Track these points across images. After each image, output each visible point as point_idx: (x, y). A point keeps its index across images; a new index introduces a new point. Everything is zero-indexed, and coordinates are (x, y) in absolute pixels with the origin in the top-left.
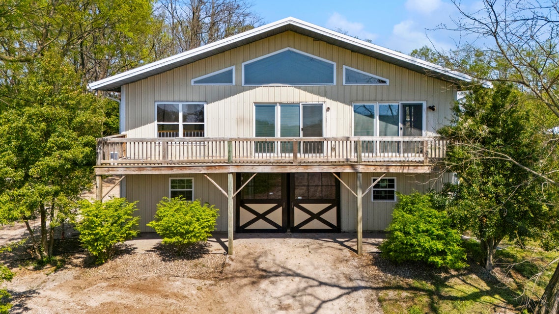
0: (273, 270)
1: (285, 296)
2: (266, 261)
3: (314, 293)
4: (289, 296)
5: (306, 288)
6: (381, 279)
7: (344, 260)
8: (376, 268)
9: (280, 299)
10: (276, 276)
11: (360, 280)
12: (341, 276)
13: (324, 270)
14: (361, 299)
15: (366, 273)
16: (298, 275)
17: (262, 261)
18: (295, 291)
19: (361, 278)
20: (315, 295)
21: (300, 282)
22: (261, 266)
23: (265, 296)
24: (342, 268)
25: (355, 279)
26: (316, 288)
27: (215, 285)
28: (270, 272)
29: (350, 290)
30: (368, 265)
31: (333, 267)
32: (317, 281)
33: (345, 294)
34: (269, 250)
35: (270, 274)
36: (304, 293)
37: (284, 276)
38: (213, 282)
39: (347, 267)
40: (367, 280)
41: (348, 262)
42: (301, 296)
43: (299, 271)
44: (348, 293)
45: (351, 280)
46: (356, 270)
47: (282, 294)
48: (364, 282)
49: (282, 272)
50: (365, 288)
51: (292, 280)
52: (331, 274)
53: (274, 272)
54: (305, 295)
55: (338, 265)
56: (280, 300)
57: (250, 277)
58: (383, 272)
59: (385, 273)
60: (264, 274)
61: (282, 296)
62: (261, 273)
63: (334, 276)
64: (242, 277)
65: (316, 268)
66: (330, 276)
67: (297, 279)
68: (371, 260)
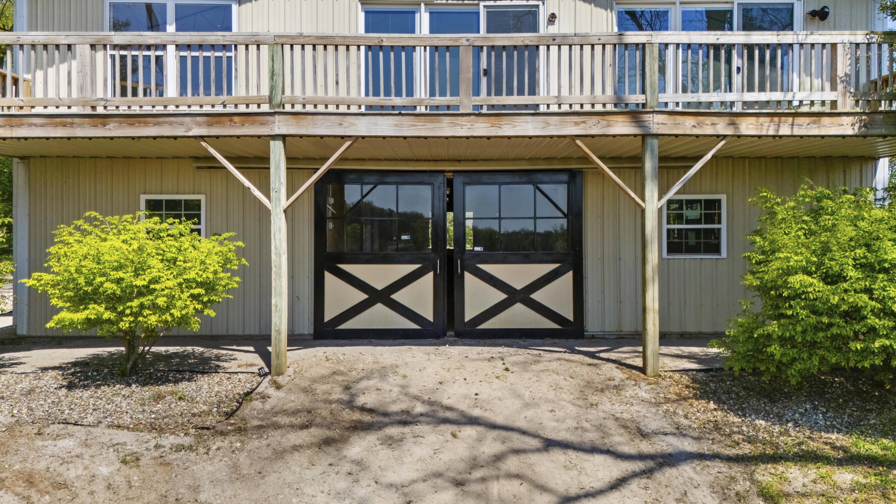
0: (395, 408)
1: (425, 481)
2: (378, 389)
3: (528, 472)
4: (439, 481)
5: (498, 458)
6: (739, 433)
7: (608, 387)
8: (712, 405)
9: (406, 490)
10: (405, 423)
11: (674, 434)
12: (610, 423)
13: (552, 411)
14: (696, 492)
15: (686, 417)
16: (473, 421)
17: (367, 388)
18: (461, 466)
19: (674, 431)
20: (534, 478)
21: (480, 440)
22: (361, 400)
23: (357, 481)
24: (608, 405)
25: (655, 433)
26: (534, 458)
27: (190, 448)
28: (386, 414)
29: (650, 464)
30: (685, 399)
31: (580, 402)
32: (535, 436)
33: (635, 475)
34: (391, 366)
35: (386, 420)
36: (494, 473)
37: (428, 423)
38: (187, 441)
39: (621, 403)
40: (696, 434)
41: (623, 393)
42: (483, 480)
43: (476, 412)
44: (647, 473)
45: (644, 435)
46: (654, 410)
47: (414, 475)
48: (690, 440)
49: (422, 415)
50: (701, 457)
51: (454, 436)
52: (578, 419)
53: (397, 413)
54: (498, 478)
55: (594, 399)
56: (405, 495)
57: (320, 426)
58: (736, 415)
59: (744, 416)
60: (367, 418)
61: (414, 481)
62: (357, 416)
63: (587, 425)
64: (292, 426)
65: (527, 405)
66: (575, 425)
67: (469, 432)
68: (687, 387)
